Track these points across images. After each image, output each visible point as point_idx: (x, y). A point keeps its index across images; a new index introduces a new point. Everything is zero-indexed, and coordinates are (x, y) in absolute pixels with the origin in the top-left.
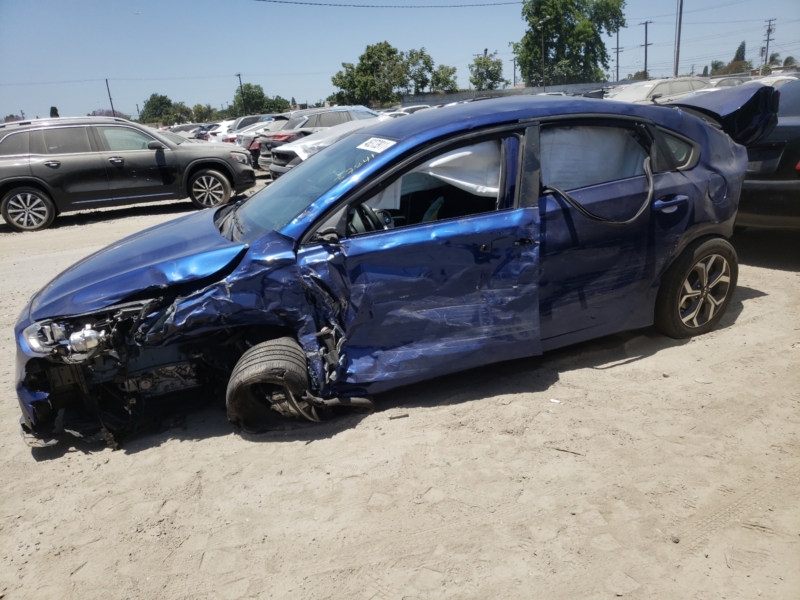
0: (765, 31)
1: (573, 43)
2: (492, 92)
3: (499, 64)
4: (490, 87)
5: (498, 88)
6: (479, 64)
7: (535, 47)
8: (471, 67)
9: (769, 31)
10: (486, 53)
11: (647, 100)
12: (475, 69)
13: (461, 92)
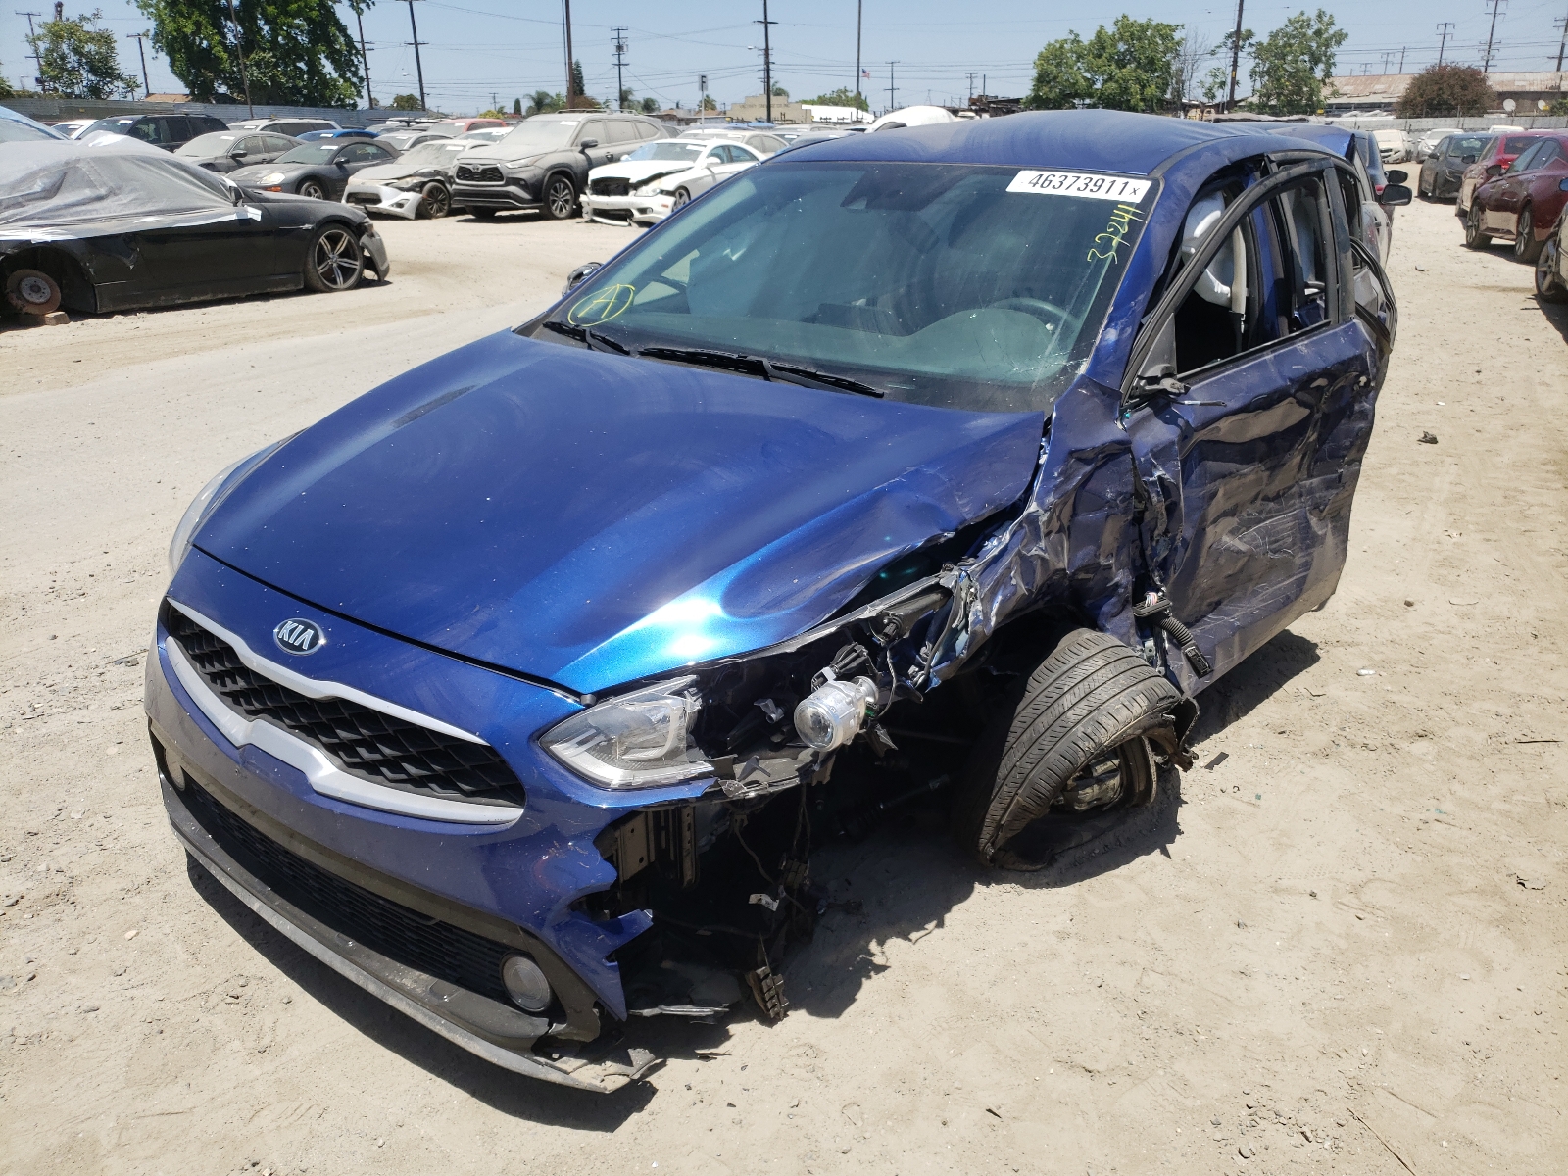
0: (614, 50)
1: (276, 17)
2: (100, 104)
3: (105, 40)
4: (95, 91)
5: (111, 98)
6: (56, 37)
7: (193, 13)
8: (34, 41)
9: (620, 48)
10: (61, 11)
11: (572, 151)
12: (43, 46)
13: (19, 96)
